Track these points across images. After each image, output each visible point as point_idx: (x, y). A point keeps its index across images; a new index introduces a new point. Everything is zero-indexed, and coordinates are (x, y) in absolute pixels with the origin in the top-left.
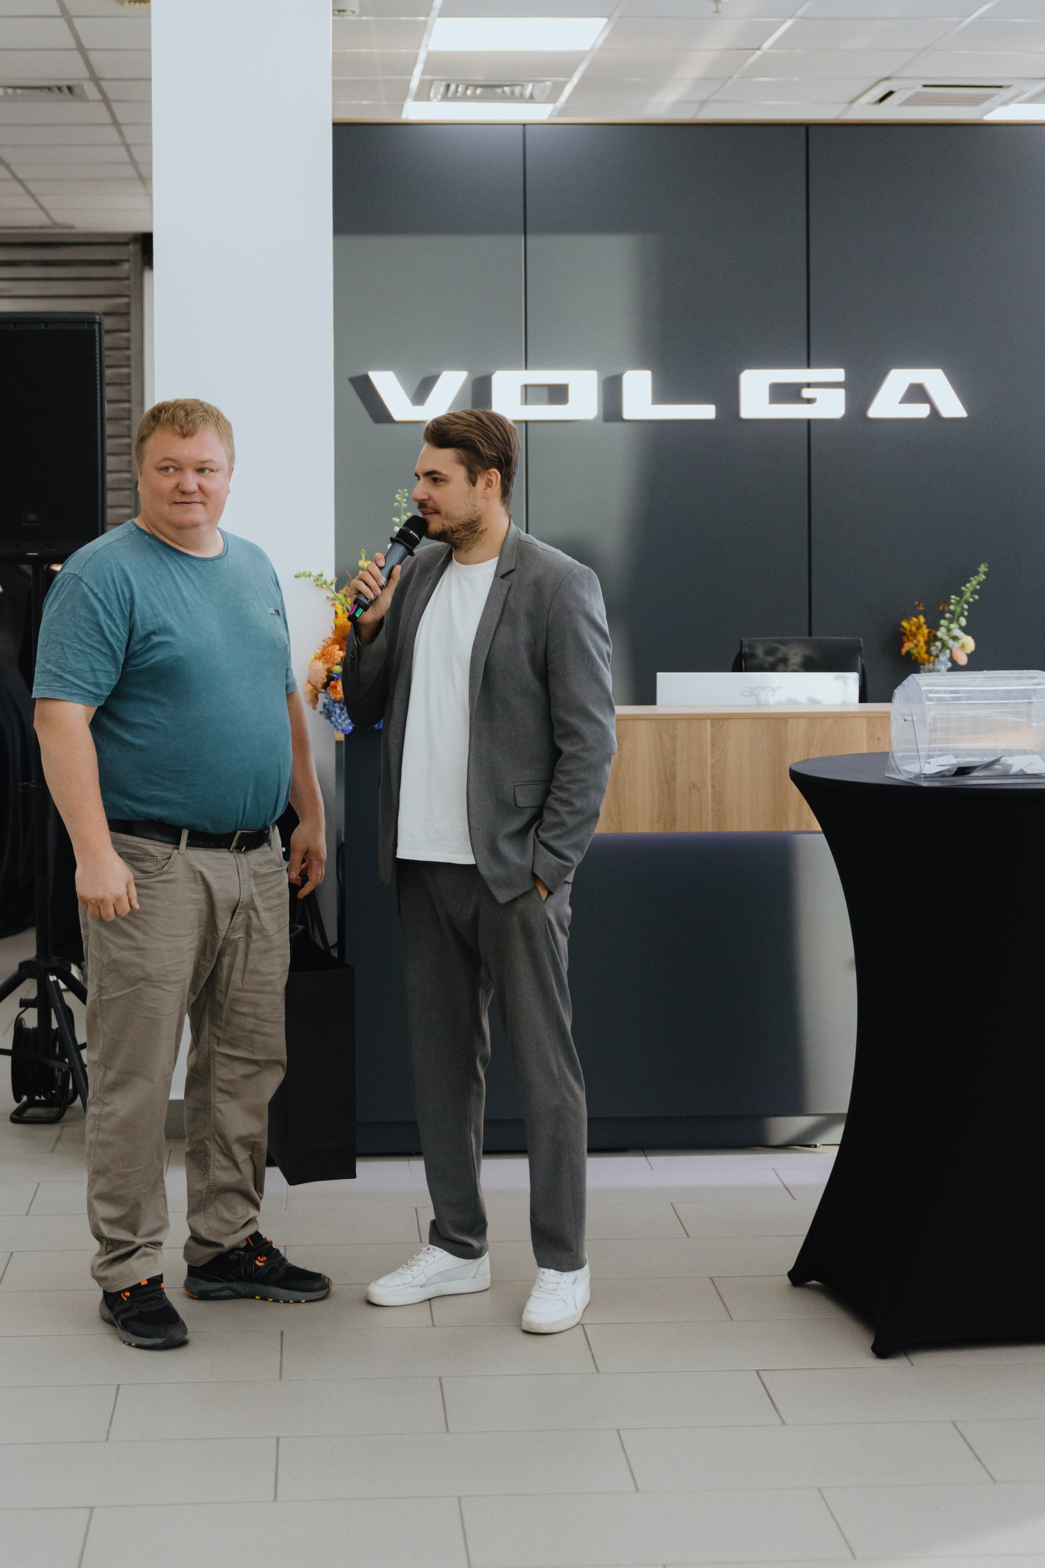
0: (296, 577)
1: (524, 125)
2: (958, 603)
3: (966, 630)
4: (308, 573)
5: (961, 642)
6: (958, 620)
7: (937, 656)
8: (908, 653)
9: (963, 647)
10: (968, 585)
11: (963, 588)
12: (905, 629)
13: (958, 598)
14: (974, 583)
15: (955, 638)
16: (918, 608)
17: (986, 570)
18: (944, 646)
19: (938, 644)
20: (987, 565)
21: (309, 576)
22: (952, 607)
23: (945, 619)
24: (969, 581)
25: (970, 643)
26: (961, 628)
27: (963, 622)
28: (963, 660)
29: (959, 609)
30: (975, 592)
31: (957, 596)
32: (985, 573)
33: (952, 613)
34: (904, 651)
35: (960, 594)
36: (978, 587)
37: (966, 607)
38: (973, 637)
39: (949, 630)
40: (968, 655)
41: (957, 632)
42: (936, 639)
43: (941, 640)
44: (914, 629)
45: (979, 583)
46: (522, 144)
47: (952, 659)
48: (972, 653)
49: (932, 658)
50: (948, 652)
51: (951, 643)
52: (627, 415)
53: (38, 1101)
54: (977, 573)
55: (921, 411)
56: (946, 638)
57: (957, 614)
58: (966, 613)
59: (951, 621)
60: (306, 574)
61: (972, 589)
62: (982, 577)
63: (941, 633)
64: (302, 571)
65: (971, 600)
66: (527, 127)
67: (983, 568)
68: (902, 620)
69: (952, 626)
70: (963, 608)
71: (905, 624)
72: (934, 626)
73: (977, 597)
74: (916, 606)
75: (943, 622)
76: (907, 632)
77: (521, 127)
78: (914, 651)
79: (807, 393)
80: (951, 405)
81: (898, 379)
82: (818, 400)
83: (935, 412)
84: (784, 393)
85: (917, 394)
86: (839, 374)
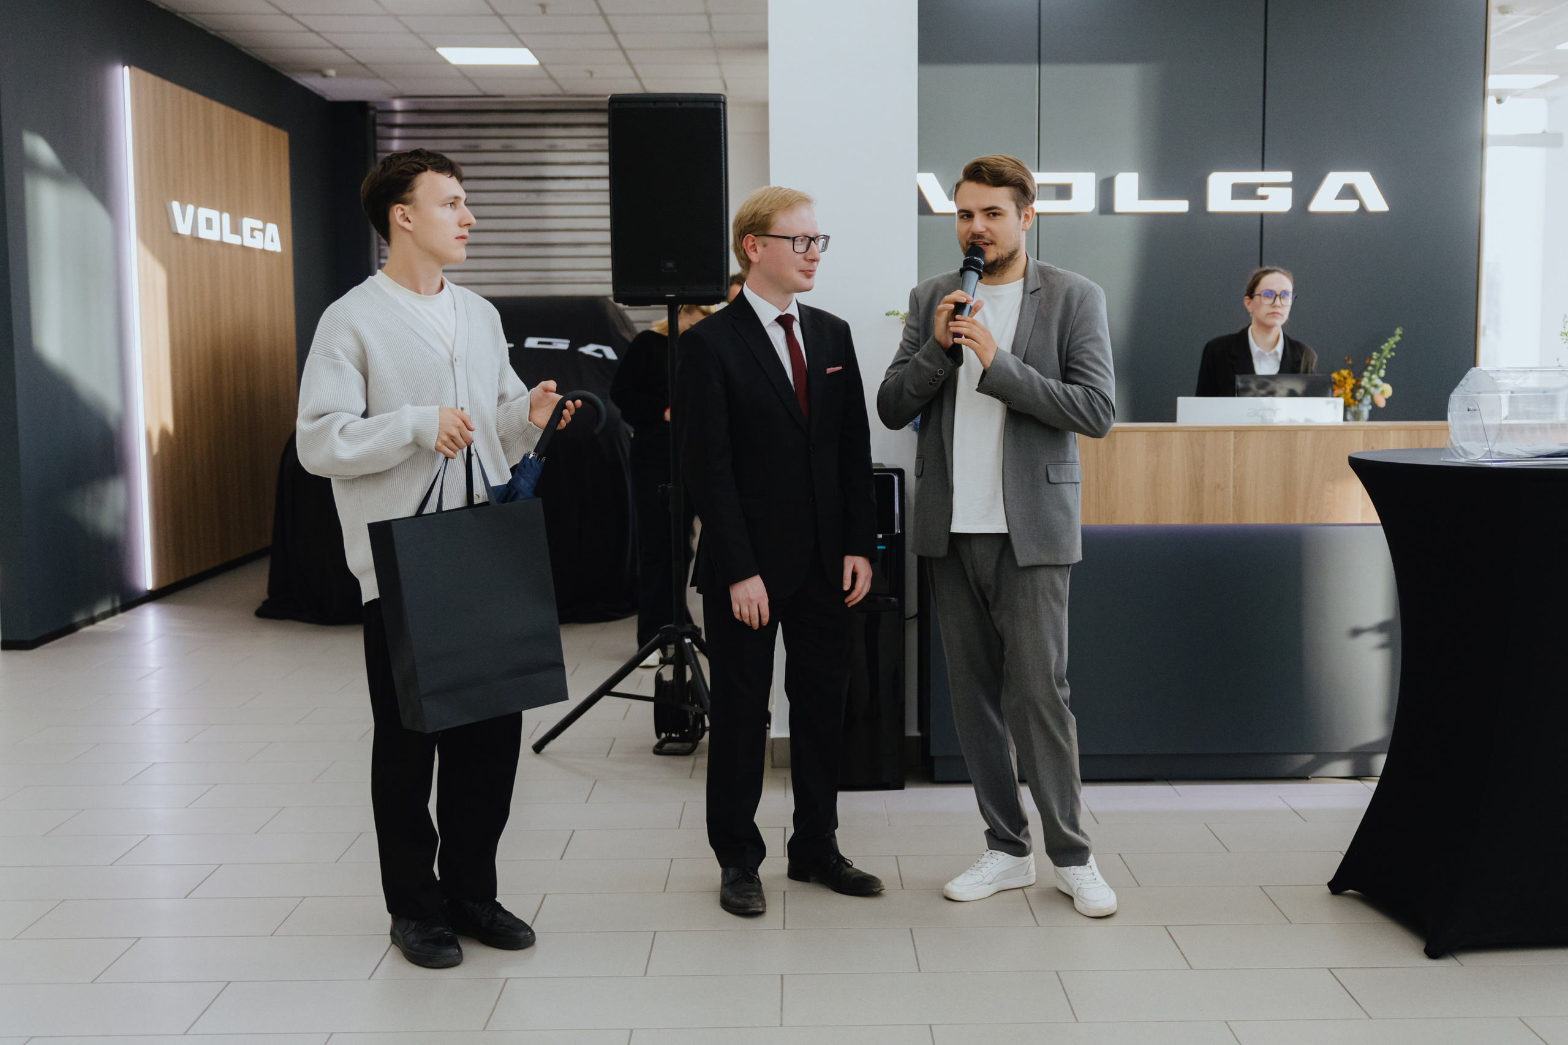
0: (887, 314)
2: (1379, 358)
3: (1384, 380)
4: (896, 312)
5: (1380, 389)
6: (1378, 372)
7: (1360, 401)
9: (1383, 392)
10: (1386, 344)
11: (1383, 347)
12: (1335, 379)
13: (1378, 355)
14: (1392, 342)
15: (1376, 386)
16: (1344, 364)
17: (1401, 333)
18: (1367, 392)
19: (1362, 391)
20: (1402, 328)
21: (898, 314)
22: (1373, 362)
23: (1368, 371)
24: (1387, 342)
25: (1388, 390)
26: (1380, 378)
27: (1382, 373)
28: (1382, 403)
29: (1378, 364)
30: (1391, 350)
31: (1378, 352)
32: (1400, 335)
33: (1374, 366)
35: (1380, 351)
36: (1394, 346)
37: (1385, 361)
38: (1391, 385)
39: (1370, 379)
40: (1386, 400)
41: (1378, 382)
42: (1360, 387)
43: (1364, 387)
44: (1342, 379)
45: (1396, 343)
47: (1373, 404)
48: (1390, 397)
49: (1357, 403)
50: (1369, 397)
51: (1372, 390)
52: (1118, 208)
53: (674, 738)
54: (1393, 335)
55: (1351, 206)
56: (1368, 386)
57: (1377, 368)
58: (1384, 367)
59: (1372, 373)
60: (895, 313)
61: (1389, 348)
62: (1397, 338)
63: (1364, 382)
64: (892, 310)
65: (1389, 356)
67: (1398, 331)
68: (1333, 372)
69: (1374, 376)
70: (1382, 363)
71: (1335, 376)
72: (1358, 376)
73: (1393, 354)
74: (1346, 360)
75: (1366, 374)
76: (1337, 382)
79: (1261, 191)
80: (1376, 202)
81: (1335, 180)
82: (1270, 197)
83: (1362, 207)
84: (1243, 191)
85: (1349, 192)
86: (1287, 176)
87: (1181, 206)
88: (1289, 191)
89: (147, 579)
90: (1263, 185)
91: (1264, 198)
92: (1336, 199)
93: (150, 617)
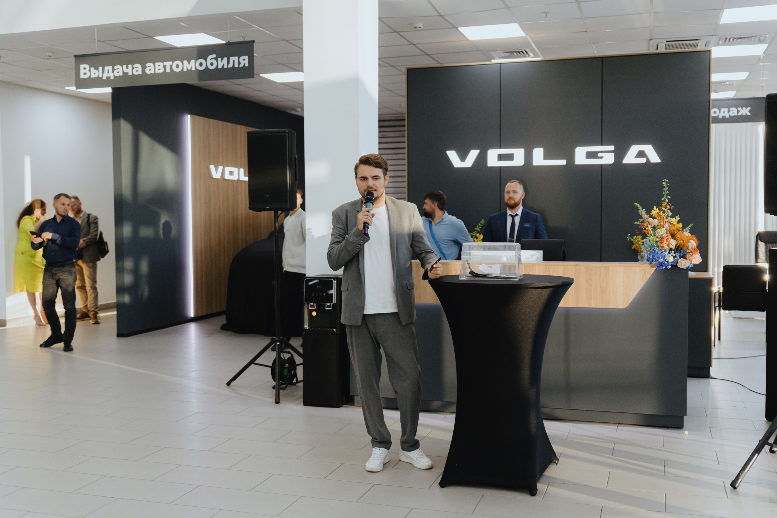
1: (500, 64)
8: (634, 249)
16: (637, 232)
34: (633, 248)
46: (499, 70)
52: (535, 164)
55: (643, 160)
66: (501, 64)
74: (636, 231)
77: (499, 65)
78: (636, 248)
79: (600, 155)
80: (654, 158)
81: (634, 149)
82: (604, 157)
83: (648, 160)
84: (591, 155)
85: (641, 154)
86: (612, 148)
87: (563, 162)
88: (613, 154)
89: (192, 313)
90: (602, 152)
91: (601, 158)
92: (635, 158)
93: (192, 329)
